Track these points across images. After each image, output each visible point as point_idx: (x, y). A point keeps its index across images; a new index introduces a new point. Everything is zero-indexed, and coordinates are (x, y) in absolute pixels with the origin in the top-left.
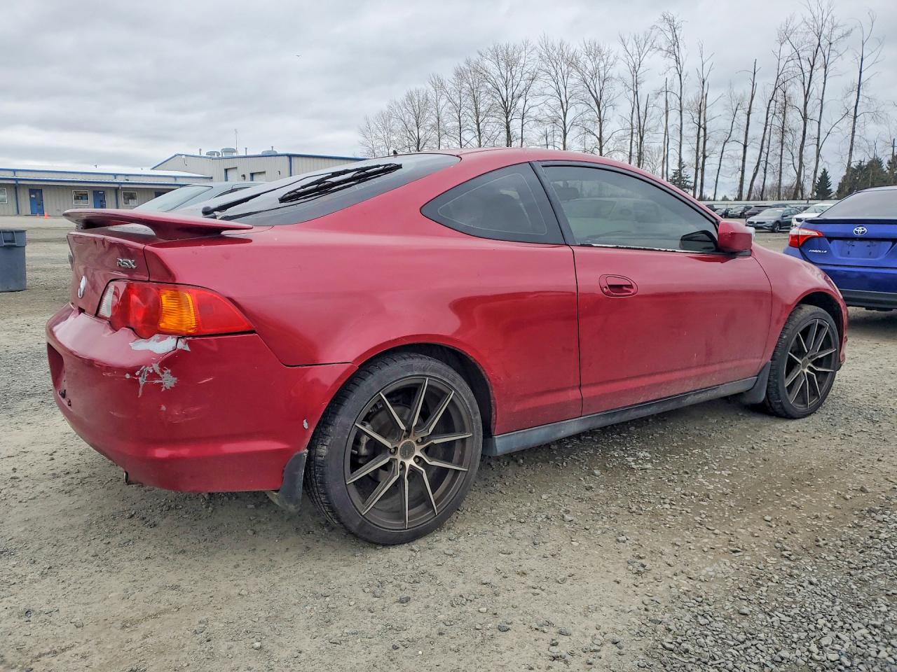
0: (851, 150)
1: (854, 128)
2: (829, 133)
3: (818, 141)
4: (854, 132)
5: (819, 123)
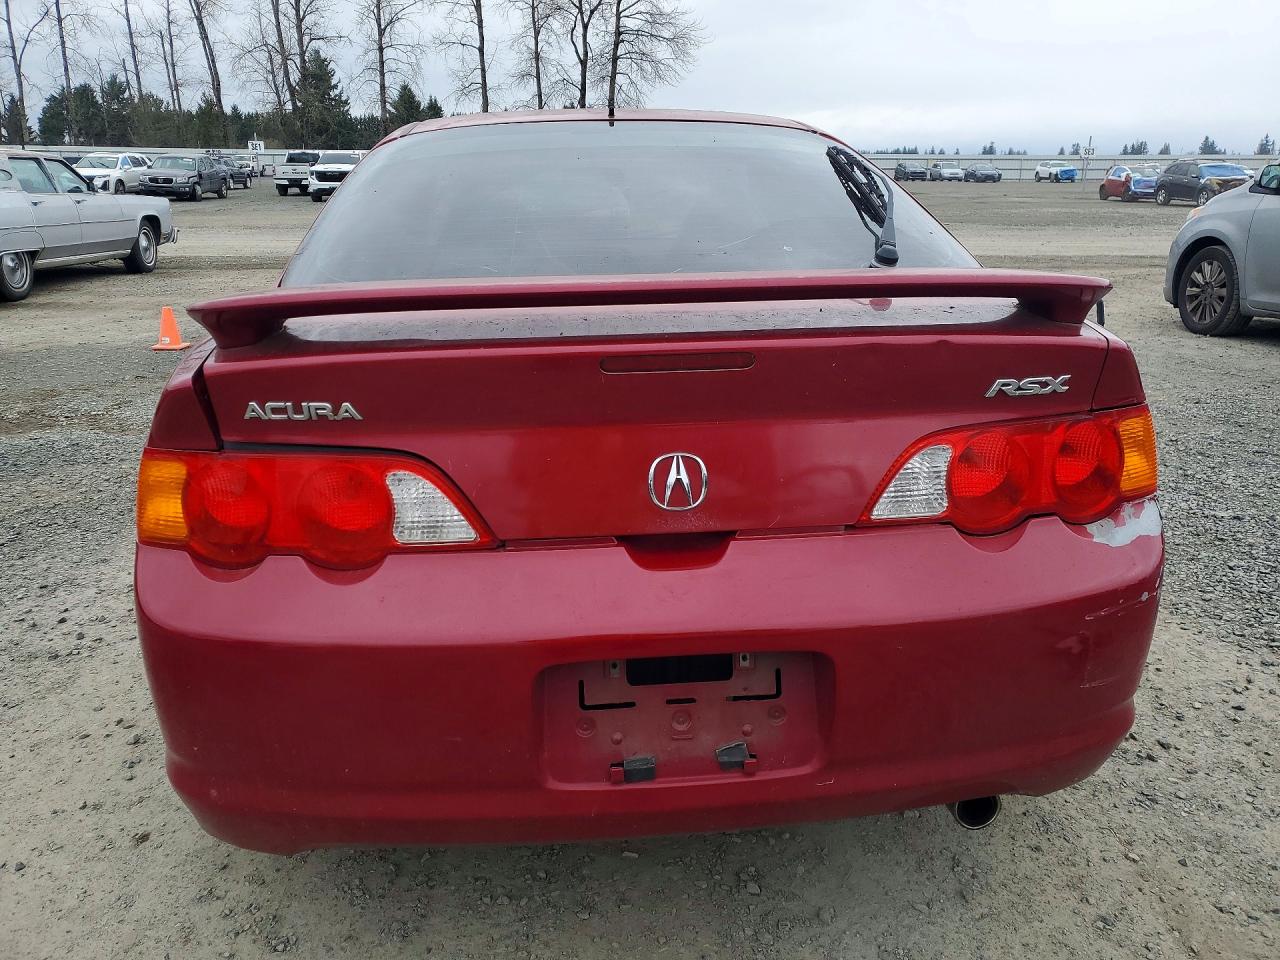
0: (66, 69)
1: (62, 37)
2: (27, 41)
3: (14, 51)
4: (63, 43)
5: (8, 22)
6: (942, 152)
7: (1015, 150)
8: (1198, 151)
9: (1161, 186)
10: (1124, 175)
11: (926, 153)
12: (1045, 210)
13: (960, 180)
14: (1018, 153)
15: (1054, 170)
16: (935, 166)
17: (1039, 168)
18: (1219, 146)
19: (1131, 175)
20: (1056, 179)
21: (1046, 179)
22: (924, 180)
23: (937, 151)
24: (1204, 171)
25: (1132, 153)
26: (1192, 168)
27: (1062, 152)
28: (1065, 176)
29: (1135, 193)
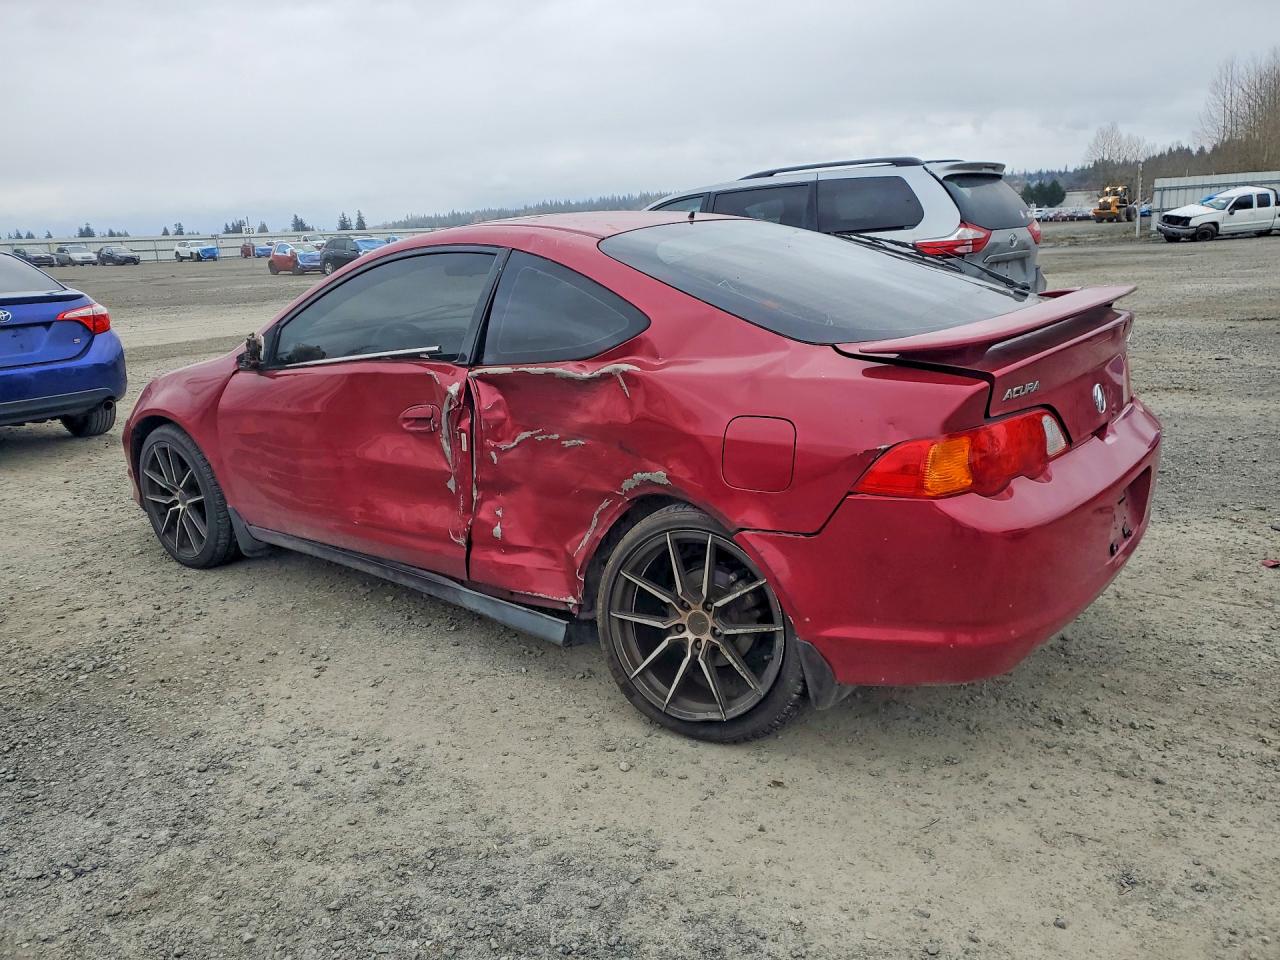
6: (30, 236)
7: (115, 231)
8: (291, 228)
9: (326, 260)
10: (288, 251)
11: (10, 237)
12: (241, 287)
13: (95, 264)
14: (119, 235)
15: (195, 250)
16: (61, 250)
17: (177, 248)
18: (308, 224)
19: (296, 251)
20: (199, 258)
21: (189, 258)
22: (52, 266)
23: (24, 235)
24: (360, 246)
25: (233, 232)
26: (349, 243)
27: (166, 233)
28: (207, 255)
29: (304, 267)
